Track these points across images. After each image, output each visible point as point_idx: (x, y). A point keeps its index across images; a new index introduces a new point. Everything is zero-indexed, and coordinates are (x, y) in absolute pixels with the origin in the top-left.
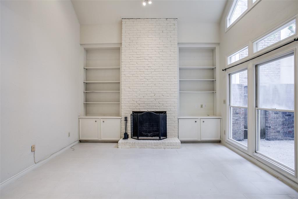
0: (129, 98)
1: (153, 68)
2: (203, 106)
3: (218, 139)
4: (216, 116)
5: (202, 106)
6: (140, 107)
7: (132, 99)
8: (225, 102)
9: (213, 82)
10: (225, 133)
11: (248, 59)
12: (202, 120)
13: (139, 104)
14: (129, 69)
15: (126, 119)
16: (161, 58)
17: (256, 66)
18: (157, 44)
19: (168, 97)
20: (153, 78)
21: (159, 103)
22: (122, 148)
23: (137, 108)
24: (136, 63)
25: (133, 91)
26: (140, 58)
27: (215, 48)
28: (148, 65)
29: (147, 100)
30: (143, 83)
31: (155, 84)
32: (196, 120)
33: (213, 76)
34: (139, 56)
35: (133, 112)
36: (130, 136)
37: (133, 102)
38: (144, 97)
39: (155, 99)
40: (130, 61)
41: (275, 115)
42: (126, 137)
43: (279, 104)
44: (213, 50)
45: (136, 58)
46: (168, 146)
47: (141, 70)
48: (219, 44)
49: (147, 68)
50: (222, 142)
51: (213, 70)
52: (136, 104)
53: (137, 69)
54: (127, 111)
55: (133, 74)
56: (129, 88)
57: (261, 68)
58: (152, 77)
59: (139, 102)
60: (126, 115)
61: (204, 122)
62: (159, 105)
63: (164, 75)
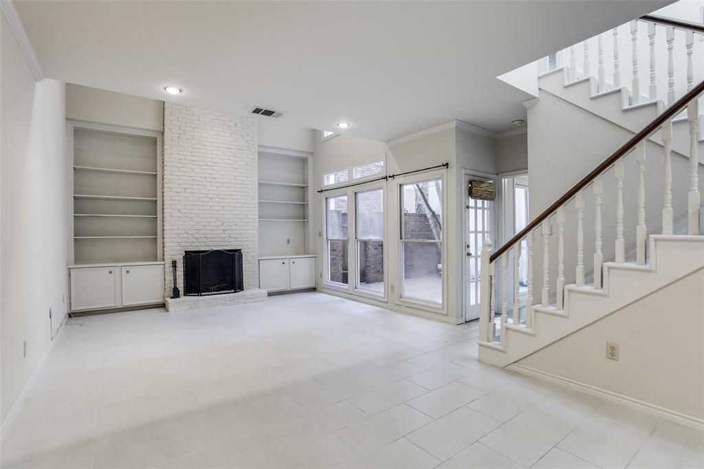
0: (178, 229)
1: (220, 180)
2: (291, 241)
3: (313, 285)
4: (308, 254)
5: (288, 241)
6: (198, 244)
7: (185, 230)
8: (320, 234)
9: (304, 206)
10: (321, 276)
11: (347, 184)
12: (292, 261)
13: (197, 239)
14: (179, 179)
15: (174, 264)
16: (232, 166)
17: (356, 193)
18: (227, 144)
19: (243, 228)
20: (220, 197)
21: (230, 237)
22: (175, 311)
23: (193, 244)
24: (190, 170)
25: (186, 217)
26: (198, 163)
27: (307, 158)
28: (212, 176)
29: (210, 232)
30: (204, 204)
31: (223, 207)
32: (284, 261)
33: (304, 198)
34: (196, 159)
35: (186, 252)
36: (182, 292)
37: (186, 236)
38: (204, 226)
39: (223, 230)
40: (179, 165)
41: (375, 251)
42: (176, 294)
43: (375, 235)
44: (304, 161)
45: (191, 162)
46: (250, 299)
47: (200, 183)
48: (312, 154)
49: (211, 180)
50: (318, 289)
51: (304, 189)
52: (192, 239)
53: (193, 180)
54: (174, 249)
55: (185, 189)
56: (179, 211)
57: (359, 195)
58: (219, 195)
59: (198, 236)
60: (175, 258)
61: (294, 263)
62: (231, 240)
63: (238, 194)
